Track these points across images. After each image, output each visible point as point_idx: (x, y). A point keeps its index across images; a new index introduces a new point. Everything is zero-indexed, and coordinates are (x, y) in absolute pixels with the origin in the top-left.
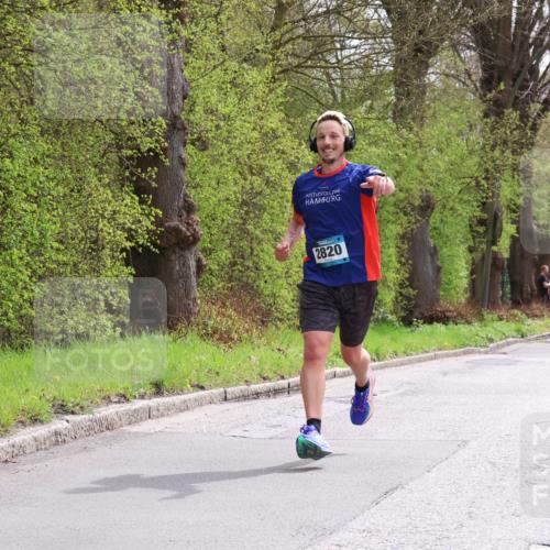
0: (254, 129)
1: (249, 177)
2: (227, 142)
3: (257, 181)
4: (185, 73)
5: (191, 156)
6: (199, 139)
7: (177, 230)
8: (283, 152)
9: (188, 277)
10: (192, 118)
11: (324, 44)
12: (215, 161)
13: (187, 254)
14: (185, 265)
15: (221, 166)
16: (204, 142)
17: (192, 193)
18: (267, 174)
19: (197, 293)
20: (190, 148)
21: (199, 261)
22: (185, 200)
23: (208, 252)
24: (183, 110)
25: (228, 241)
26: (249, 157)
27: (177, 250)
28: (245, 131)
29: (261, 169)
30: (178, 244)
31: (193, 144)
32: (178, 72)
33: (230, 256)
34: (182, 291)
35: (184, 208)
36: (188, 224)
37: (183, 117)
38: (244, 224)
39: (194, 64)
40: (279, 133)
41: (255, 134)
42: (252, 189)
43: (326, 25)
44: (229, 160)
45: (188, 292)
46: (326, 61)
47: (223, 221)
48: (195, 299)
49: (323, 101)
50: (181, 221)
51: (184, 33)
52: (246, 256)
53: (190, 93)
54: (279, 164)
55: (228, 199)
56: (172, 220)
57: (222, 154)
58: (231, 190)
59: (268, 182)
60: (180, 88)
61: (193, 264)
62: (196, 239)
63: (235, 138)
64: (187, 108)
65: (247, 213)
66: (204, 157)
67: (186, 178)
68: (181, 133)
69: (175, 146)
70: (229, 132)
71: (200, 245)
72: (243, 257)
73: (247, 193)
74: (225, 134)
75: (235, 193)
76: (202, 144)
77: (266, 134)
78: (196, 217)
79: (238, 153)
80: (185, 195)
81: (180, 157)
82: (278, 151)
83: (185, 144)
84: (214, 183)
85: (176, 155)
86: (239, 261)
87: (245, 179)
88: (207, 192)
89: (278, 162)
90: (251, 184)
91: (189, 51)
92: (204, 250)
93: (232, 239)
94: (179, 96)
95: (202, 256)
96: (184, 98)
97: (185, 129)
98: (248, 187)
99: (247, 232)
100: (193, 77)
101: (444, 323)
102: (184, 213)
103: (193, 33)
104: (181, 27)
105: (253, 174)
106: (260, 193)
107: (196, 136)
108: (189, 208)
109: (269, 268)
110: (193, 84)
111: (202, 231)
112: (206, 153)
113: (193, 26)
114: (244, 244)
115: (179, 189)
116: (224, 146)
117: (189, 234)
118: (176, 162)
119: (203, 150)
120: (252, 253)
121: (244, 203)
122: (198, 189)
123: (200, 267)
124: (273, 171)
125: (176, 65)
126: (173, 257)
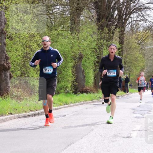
0: (27, 34)
1: (26, 48)
2: (19, 38)
3: (28, 50)
4: (5, 16)
5: (8, 42)
6: (10, 37)
7: (3, 65)
8: (36, 41)
9: (7, 80)
10: (8, 30)
11: (49, 7)
12: (15, 44)
13: (7, 72)
14: (6, 76)
15: (17, 45)
16: (12, 38)
17: (8, 54)
18: (31, 48)
19: (10, 85)
20: (7, 39)
21: (10, 75)
22: (6, 56)
23: (13, 72)
24: (5, 28)
25: (20, 68)
26: (26, 43)
27: (3, 71)
28: (24, 34)
29: (30, 46)
30: (4, 69)
31: (8, 38)
32: (3, 16)
33: (20, 73)
34: (5, 84)
35: (6, 58)
36: (7, 63)
37: (5, 30)
38: (24, 63)
39: (8, 13)
40: (35, 35)
41: (28, 35)
42: (27, 52)
43: (49, 2)
44: (19, 43)
45: (7, 84)
46: (49, 13)
47: (18, 62)
48: (9, 86)
49: (49, 25)
50: (5, 62)
51: (5, 4)
52: (25, 73)
53: (7, 23)
54: (35, 45)
55: (19, 56)
56: (2, 62)
57: (17, 42)
58: (20, 53)
59: (32, 50)
60: (4, 21)
61: (8, 76)
62: (9, 68)
63: (21, 36)
64: (6, 27)
65: (25, 60)
66: (12, 42)
67: (6, 49)
68: (4, 35)
69: (3, 39)
70: (19, 35)
71: (11, 70)
72: (24, 73)
73: (25, 53)
74: (18, 35)
75: (21, 53)
76: (11, 39)
77: (31, 35)
78: (9, 61)
79: (22, 41)
80: (6, 54)
81: (4, 42)
82: (35, 41)
83: (5, 38)
84: (15, 50)
85: (3, 42)
86: (23, 75)
87: (25, 49)
88: (13, 53)
89: (35, 44)
90: (26, 51)
91: (6, 10)
92: (12, 71)
93: (21, 68)
94: (3, 23)
95: (11, 73)
96: (5, 24)
97: (5, 34)
98: (26, 52)
99: (25, 66)
100: (8, 18)
101: (86, 93)
102: (6, 60)
103: (7, 4)
104: (4, 2)
105: (27, 48)
106: (29, 53)
107: (9, 36)
108: (7, 58)
109: (32, 77)
110: (8, 20)
111: (11, 65)
112: (12, 41)
113: (7, 2)
114: (24, 69)
115: (4, 52)
116: (18, 39)
117: (7, 66)
118: (3, 44)
119: (11, 40)
120: (27, 72)
121: (24, 57)
122: (10, 52)
123: (11, 77)
124: (33, 47)
125: (2, 14)
126: (2, 74)
